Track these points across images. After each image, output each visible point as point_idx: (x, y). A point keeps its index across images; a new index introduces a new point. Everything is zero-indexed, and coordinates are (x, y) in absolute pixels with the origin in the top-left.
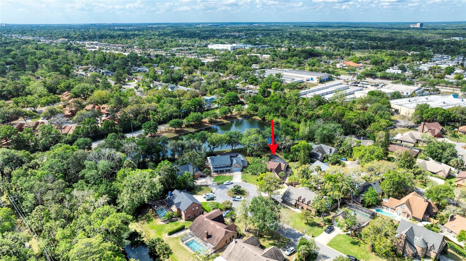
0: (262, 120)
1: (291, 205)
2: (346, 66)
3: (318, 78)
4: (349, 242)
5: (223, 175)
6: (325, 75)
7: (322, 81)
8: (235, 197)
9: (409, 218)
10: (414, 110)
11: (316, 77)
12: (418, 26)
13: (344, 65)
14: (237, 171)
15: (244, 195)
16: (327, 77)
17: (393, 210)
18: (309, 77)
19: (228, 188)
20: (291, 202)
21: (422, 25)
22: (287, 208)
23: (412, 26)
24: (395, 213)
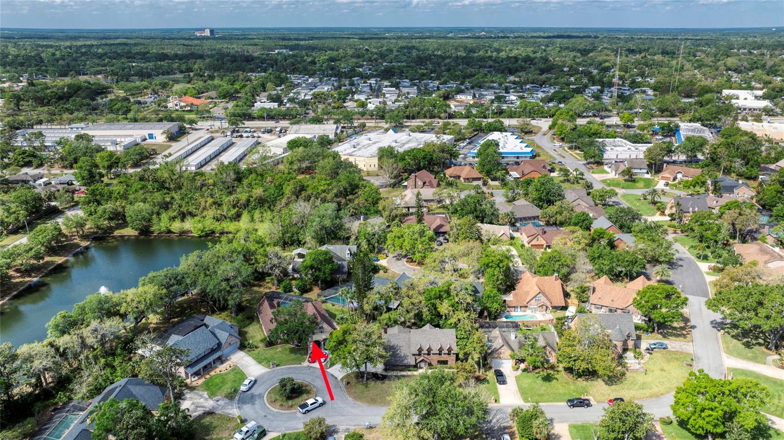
0: (140, 234)
1: (407, 367)
2: (187, 105)
3: (164, 133)
4: (540, 381)
5: (213, 373)
6: (172, 126)
7: (173, 137)
8: (305, 405)
9: (549, 311)
10: (377, 159)
11: (162, 131)
12: (207, 33)
13: (182, 104)
14: (233, 352)
15: (308, 392)
16: (177, 129)
17: (523, 309)
18: (145, 133)
19: (261, 396)
20: (406, 361)
21: (212, 31)
22: (404, 376)
23: (198, 35)
24: (528, 312)
